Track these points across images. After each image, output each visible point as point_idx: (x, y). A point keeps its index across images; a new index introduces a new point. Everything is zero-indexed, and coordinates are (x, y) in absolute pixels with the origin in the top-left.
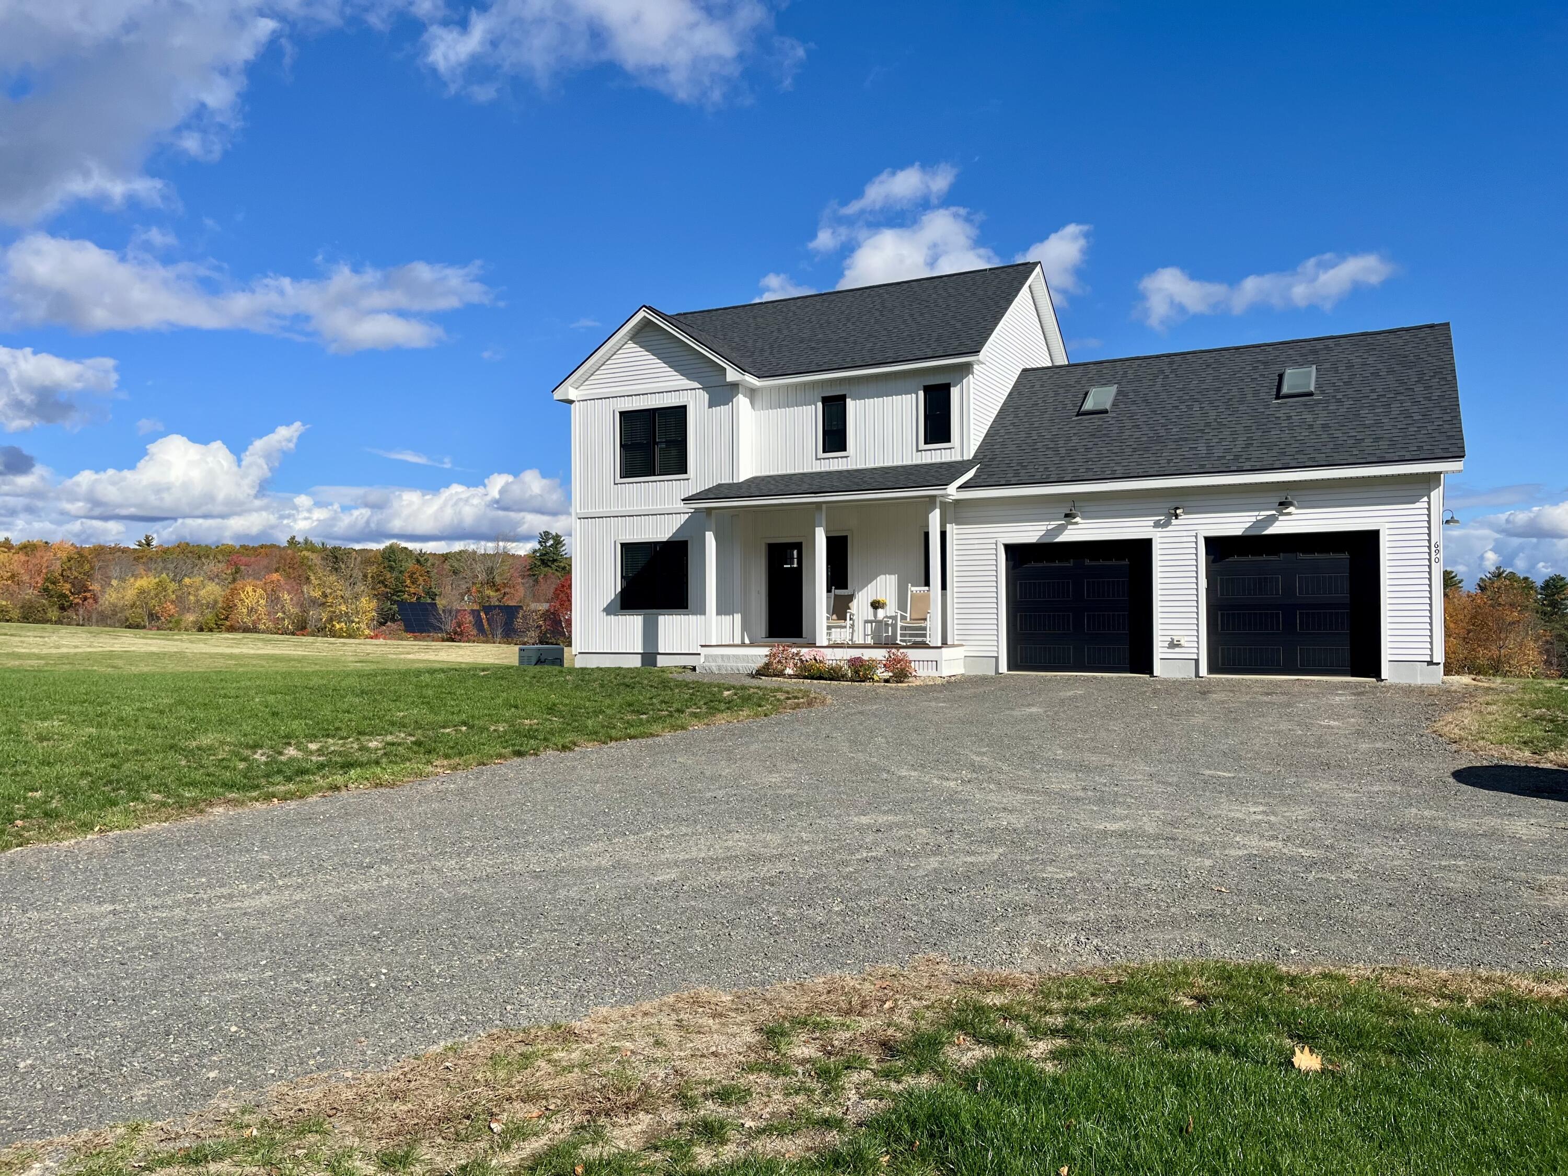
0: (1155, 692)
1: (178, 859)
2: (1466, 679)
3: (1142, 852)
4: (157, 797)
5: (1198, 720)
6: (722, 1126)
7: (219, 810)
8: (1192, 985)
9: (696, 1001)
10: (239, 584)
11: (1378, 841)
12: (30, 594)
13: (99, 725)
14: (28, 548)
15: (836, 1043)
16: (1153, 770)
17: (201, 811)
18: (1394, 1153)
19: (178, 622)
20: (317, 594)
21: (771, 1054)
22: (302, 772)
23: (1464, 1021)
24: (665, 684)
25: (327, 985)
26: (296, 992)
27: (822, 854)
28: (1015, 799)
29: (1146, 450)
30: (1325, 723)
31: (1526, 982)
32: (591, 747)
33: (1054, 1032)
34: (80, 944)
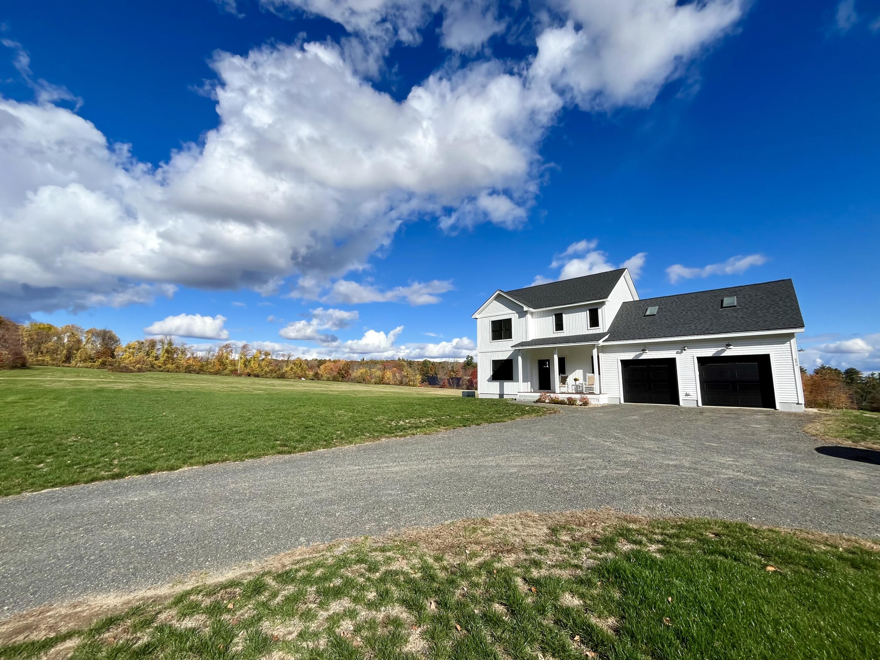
0: (681, 411)
1: (374, 454)
2: (815, 410)
3: (685, 473)
4: (368, 434)
5: (700, 423)
6: (540, 563)
7: (384, 439)
8: (712, 529)
9: (526, 515)
10: (385, 371)
11: (786, 475)
12: (335, 373)
13: (353, 412)
14: (335, 362)
15: (576, 536)
16: (684, 442)
17: (379, 439)
18: (816, 613)
19: (370, 381)
20: (406, 374)
21: (554, 538)
22: (405, 429)
23: (840, 558)
24: (507, 404)
25: (415, 498)
26: (407, 499)
27: (564, 466)
28: (632, 450)
29: (671, 327)
30: (754, 426)
31: (869, 543)
32: (486, 425)
33: (658, 542)
34: (351, 478)
